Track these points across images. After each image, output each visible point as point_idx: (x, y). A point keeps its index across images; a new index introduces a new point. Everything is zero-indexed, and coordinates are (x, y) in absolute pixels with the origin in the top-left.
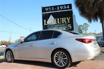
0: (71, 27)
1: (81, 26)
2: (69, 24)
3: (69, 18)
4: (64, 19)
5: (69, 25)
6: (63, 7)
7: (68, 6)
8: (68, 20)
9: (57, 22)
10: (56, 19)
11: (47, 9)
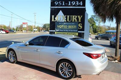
0: (81, 27)
1: (95, 17)
2: (79, 23)
3: (80, 17)
4: (75, 17)
6: (76, 3)
7: (81, 2)
8: (80, 19)
9: (66, 20)
10: (66, 16)
11: (56, 3)
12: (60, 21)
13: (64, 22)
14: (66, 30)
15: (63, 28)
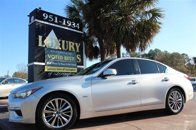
0: (80, 59)
2: (77, 53)
3: (78, 45)
4: (72, 44)
5: (78, 55)
6: (72, 24)
7: (78, 24)
10: (60, 40)
11: (46, 15)
12: (52, 48)
13: (58, 50)
14: (62, 64)
15: (57, 59)
